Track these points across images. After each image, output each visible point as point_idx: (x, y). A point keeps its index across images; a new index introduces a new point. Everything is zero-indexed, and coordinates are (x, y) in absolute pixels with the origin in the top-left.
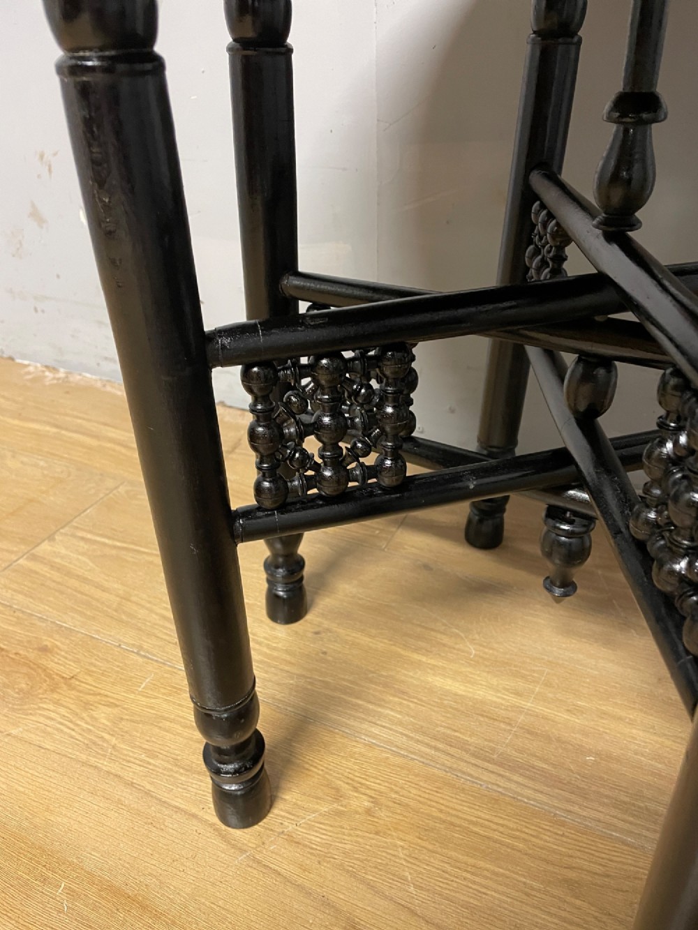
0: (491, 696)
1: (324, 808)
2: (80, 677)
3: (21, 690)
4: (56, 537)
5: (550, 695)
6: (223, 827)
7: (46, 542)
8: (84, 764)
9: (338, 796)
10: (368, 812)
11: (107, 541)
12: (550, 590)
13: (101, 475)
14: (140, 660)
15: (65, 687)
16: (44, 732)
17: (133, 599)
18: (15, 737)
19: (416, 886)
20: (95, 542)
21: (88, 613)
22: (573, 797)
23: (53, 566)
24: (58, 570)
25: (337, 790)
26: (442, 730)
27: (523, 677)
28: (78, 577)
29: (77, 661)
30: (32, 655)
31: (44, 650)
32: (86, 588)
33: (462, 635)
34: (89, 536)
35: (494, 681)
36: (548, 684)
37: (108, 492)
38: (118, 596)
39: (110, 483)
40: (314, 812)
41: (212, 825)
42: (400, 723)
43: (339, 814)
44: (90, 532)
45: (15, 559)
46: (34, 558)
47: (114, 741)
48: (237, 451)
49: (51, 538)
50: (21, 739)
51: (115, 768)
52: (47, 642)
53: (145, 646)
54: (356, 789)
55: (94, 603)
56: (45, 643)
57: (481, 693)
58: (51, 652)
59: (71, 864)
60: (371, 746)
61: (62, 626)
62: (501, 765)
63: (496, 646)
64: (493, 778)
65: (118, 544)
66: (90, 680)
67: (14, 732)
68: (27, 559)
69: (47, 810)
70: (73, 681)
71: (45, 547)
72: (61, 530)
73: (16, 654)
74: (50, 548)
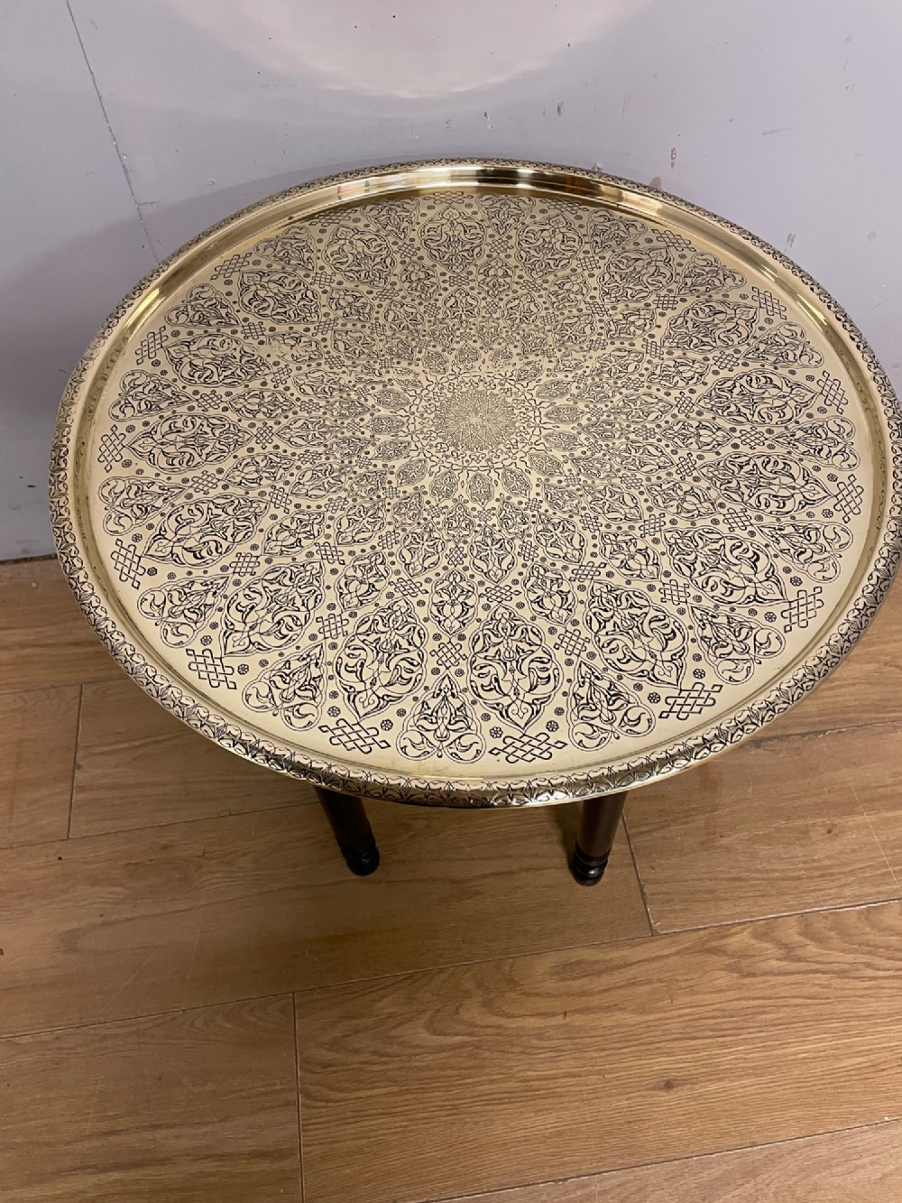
2: (208, 849)
3: (179, 880)
4: (80, 763)
6: (362, 878)
7: (76, 771)
8: (262, 893)
10: (427, 826)
11: (123, 746)
13: (54, 687)
15: (206, 862)
16: (219, 892)
17: (190, 780)
18: (205, 905)
19: (468, 847)
20: (117, 751)
21: (170, 807)
23: (105, 788)
24: (112, 788)
28: (133, 786)
29: (196, 841)
30: (163, 855)
31: (166, 847)
32: (148, 790)
34: (105, 749)
37: (78, 701)
38: (179, 783)
39: (70, 692)
44: (102, 745)
45: (69, 797)
46: (82, 789)
49: (77, 766)
51: (280, 885)
52: (163, 841)
53: (231, 807)
54: (415, 819)
55: (167, 798)
58: (173, 846)
59: (301, 942)
61: (161, 826)
65: (136, 743)
66: (216, 848)
67: (201, 903)
68: (78, 792)
69: (264, 926)
70: (207, 855)
71: (80, 776)
72: (78, 756)
73: (151, 860)
74: (86, 775)
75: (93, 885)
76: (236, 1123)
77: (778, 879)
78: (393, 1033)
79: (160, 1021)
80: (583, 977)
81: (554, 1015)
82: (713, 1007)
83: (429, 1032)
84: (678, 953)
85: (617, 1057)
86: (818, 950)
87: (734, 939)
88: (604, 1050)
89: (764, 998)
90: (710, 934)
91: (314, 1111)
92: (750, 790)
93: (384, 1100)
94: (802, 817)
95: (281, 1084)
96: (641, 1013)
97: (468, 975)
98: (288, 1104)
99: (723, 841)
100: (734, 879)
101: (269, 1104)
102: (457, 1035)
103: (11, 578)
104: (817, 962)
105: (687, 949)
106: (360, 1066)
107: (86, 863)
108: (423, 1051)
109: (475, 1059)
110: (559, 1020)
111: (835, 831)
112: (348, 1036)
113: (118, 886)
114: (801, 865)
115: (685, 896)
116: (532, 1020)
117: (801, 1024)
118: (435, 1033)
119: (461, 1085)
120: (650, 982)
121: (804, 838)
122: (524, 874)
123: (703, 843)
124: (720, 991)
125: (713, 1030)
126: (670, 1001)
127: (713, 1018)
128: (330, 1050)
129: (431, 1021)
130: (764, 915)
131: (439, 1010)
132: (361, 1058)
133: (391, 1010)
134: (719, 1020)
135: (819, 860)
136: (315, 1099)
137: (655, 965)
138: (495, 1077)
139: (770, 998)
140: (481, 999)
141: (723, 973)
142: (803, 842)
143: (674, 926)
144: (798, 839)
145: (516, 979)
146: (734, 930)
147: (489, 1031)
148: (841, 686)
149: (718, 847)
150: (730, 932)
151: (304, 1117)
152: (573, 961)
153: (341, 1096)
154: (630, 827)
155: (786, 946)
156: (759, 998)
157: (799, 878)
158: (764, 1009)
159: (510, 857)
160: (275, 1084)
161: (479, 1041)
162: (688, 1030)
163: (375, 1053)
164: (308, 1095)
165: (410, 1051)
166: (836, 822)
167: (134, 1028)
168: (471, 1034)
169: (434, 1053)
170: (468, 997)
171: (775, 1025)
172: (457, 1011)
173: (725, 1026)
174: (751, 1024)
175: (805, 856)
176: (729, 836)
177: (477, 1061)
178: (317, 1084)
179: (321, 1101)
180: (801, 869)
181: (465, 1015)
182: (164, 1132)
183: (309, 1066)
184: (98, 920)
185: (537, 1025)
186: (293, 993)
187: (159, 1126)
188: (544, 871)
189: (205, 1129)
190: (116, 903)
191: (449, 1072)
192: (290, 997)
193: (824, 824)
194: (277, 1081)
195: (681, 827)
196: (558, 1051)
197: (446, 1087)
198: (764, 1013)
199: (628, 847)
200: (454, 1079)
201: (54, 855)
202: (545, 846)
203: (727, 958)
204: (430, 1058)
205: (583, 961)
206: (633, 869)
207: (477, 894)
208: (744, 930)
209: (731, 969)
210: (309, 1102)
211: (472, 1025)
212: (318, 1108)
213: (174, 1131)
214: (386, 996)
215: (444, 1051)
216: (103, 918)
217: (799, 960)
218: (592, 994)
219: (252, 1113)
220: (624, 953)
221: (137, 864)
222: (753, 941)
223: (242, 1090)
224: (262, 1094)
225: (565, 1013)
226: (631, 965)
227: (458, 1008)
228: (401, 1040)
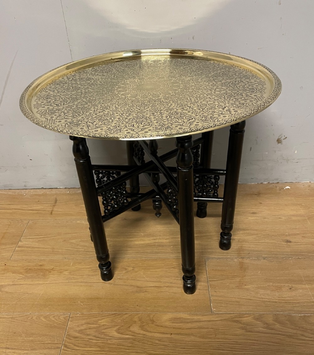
0: (149, 242)
1: (124, 272)
2: (55, 267)
3: (42, 275)
4: (22, 240)
5: (161, 238)
6: (106, 282)
7: (20, 242)
8: (69, 282)
9: (126, 269)
10: (133, 270)
11: (37, 237)
12: (157, 216)
13: (21, 220)
14: (67, 260)
15: (53, 271)
16: (55, 280)
17: (55, 248)
18: (48, 283)
19: (146, 277)
20: (34, 238)
21: (46, 255)
22: (170, 254)
23: (27, 247)
24: (29, 248)
25: (125, 268)
26: (142, 251)
27: (155, 236)
28: (36, 248)
29: (52, 265)
30: (39, 267)
31: (41, 265)
32: (41, 249)
33: (139, 232)
34: (31, 237)
35: (149, 239)
36: (160, 236)
37: (27, 224)
38: (51, 249)
39: (25, 222)
40: (122, 273)
41: (103, 282)
42: (133, 253)
43: (127, 272)
44: (30, 236)
45: (14, 249)
46: (19, 247)
47: (72, 276)
48: (57, 202)
49: (20, 241)
50: (50, 283)
51: (76, 281)
52: (41, 264)
53: (66, 257)
54: (129, 267)
55: (46, 252)
56: (40, 264)
57: (147, 242)
58: (43, 265)
59: (78, 298)
60: (128, 259)
61: (41, 260)
62: (155, 253)
63: (147, 232)
64: (155, 256)
65: (41, 237)
66: (58, 267)
67: (47, 283)
68: (18, 247)
69: (66, 292)
70: (54, 269)
71: (20, 243)
72: (21, 238)
73: (34, 268)
74: (22, 243)
75: (13, 273)
76: (36, 351)
77: (267, 301)
78: (103, 331)
79: (21, 315)
80: (182, 323)
81: (167, 334)
82: (233, 340)
83: (117, 332)
84: (221, 320)
85: (189, 352)
86: (280, 327)
87: (245, 319)
88: (185, 348)
89: (255, 340)
90: (235, 316)
91: (66, 352)
92: (259, 272)
93: (94, 352)
94: (278, 283)
95: (57, 341)
96: (202, 338)
97: (136, 316)
98: (58, 348)
99: (246, 287)
100: (248, 299)
101: (50, 347)
102: (127, 335)
103: (18, 193)
104: (280, 331)
105: (225, 319)
106: (88, 340)
107: (13, 267)
108: (113, 338)
109: (132, 344)
110: (169, 336)
111: (293, 289)
112: (86, 329)
113: (22, 274)
114: (277, 298)
115: (227, 302)
116: (158, 334)
117: (270, 352)
118: (119, 333)
119: (124, 352)
120: (207, 328)
121: (279, 290)
122: (165, 288)
123: (237, 286)
124: (236, 335)
125: (231, 348)
126: (215, 336)
127: (232, 344)
128: (79, 333)
129: (119, 329)
130: (259, 312)
131: (122, 326)
132: (89, 337)
133: (104, 323)
134: (234, 345)
135: (285, 297)
136: (68, 348)
137: (211, 323)
138: (138, 351)
139: (258, 341)
140: (139, 325)
141: (239, 329)
142: (279, 291)
143: (221, 311)
144: (277, 290)
145: (155, 320)
146: (245, 316)
147: (140, 335)
148: (301, 245)
149: (243, 289)
150: (243, 316)
151: (62, 353)
152: (178, 317)
153: (78, 348)
154: (209, 278)
155: (267, 324)
156: (253, 340)
157: (276, 302)
158: (254, 344)
159: (161, 282)
160: (55, 341)
161: (135, 338)
162: (221, 347)
163: (95, 336)
164: (65, 346)
165: (108, 338)
166: (294, 286)
167: (11, 316)
168: (132, 336)
169: (117, 340)
170: (135, 323)
171: (259, 350)
172: (129, 327)
173: (237, 348)
174: (248, 349)
175: (279, 295)
176: (248, 285)
177: (133, 345)
178: (70, 343)
179: (70, 349)
180: (277, 299)
181: (132, 329)
182: (10, 350)
183: (69, 337)
184: (11, 283)
185: (159, 336)
186: (70, 313)
187: (8, 348)
188: (173, 288)
189: (25, 352)
190: (19, 279)
191: (121, 347)
192: (69, 314)
193: (289, 286)
194: (56, 340)
195: (229, 280)
196: (166, 346)
197: (119, 351)
198: (254, 345)
199: (207, 284)
200: (122, 349)
201: (4, 263)
202: (175, 280)
203: (241, 324)
204: (115, 341)
205: (182, 318)
206: (208, 291)
207: (146, 292)
208: (249, 316)
209: (242, 328)
210: (65, 349)
211: (134, 333)
212: (69, 351)
213: (13, 351)
214: (104, 319)
215: (121, 339)
216: (13, 283)
217: (272, 329)
218: (183, 329)
219: (43, 349)
220: (199, 317)
221: (30, 269)
222: (254, 320)
223: (42, 341)
224: (49, 343)
225: (171, 334)
226: (201, 321)
227: (130, 327)
228: (105, 333)
